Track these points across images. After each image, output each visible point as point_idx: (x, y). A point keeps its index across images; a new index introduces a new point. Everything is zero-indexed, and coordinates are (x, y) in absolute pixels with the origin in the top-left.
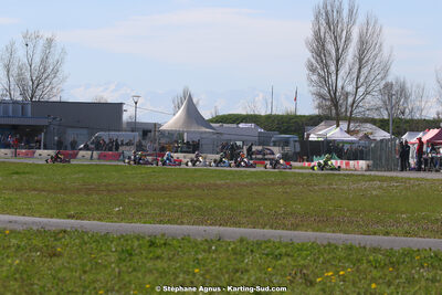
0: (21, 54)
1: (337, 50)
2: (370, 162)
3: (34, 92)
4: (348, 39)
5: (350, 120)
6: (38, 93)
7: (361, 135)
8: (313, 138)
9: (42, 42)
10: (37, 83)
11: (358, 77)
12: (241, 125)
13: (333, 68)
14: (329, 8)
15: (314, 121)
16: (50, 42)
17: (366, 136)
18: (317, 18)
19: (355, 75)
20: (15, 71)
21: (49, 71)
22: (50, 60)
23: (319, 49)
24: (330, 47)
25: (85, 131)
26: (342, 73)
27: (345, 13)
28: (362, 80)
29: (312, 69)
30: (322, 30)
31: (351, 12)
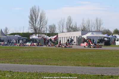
4: (38, 16)
5: (39, 33)
7: (42, 37)
8: (31, 38)
12: (15, 35)
13: (35, 22)
14: (33, 9)
15: (32, 34)
17: (43, 37)
18: (31, 11)
19: (40, 24)
23: (32, 18)
24: (34, 18)
26: (36, 23)
27: (37, 10)
28: (41, 25)
29: (30, 23)
30: (32, 14)
31: (38, 9)
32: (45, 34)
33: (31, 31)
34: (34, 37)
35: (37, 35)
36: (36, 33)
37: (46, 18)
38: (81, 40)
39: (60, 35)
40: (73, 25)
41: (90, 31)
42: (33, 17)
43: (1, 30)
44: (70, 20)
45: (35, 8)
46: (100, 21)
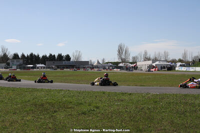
0: (75, 54)
4: (123, 50)
5: (124, 62)
10: (78, 58)
15: (120, 63)
17: (127, 65)
19: (125, 56)
20: (74, 56)
21: (80, 56)
23: (119, 52)
31: (124, 46)
34: (121, 65)
36: (122, 62)
37: (129, 52)
38: (151, 67)
39: (138, 64)
40: (148, 56)
41: (158, 60)
42: (120, 50)
44: (146, 53)
45: (122, 45)
46: (167, 53)
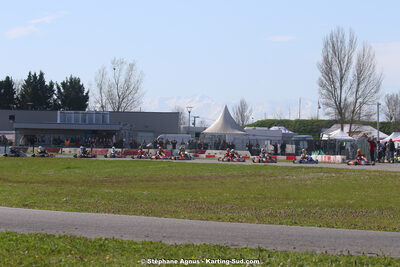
0: (110, 76)
1: (341, 70)
2: (345, 157)
3: (120, 104)
4: (349, 62)
6: (124, 105)
7: (361, 135)
8: (325, 137)
9: (125, 67)
10: (122, 98)
11: (357, 91)
12: (273, 128)
13: (338, 84)
14: (335, 39)
15: (329, 124)
16: (132, 66)
17: (365, 135)
18: (326, 47)
19: (355, 90)
20: (105, 89)
21: (131, 88)
22: (132, 81)
23: (328, 71)
24: (336, 69)
25: (152, 134)
26: (344, 89)
27: (347, 43)
28: (360, 93)
29: (322, 85)
30: (330, 56)
31: (351, 41)
32: (374, 125)
33: (325, 114)
34: (336, 133)
35: (347, 128)
36: (341, 122)
37: (378, 71)
42: (333, 67)
43: (226, 109)
45: (341, 35)
